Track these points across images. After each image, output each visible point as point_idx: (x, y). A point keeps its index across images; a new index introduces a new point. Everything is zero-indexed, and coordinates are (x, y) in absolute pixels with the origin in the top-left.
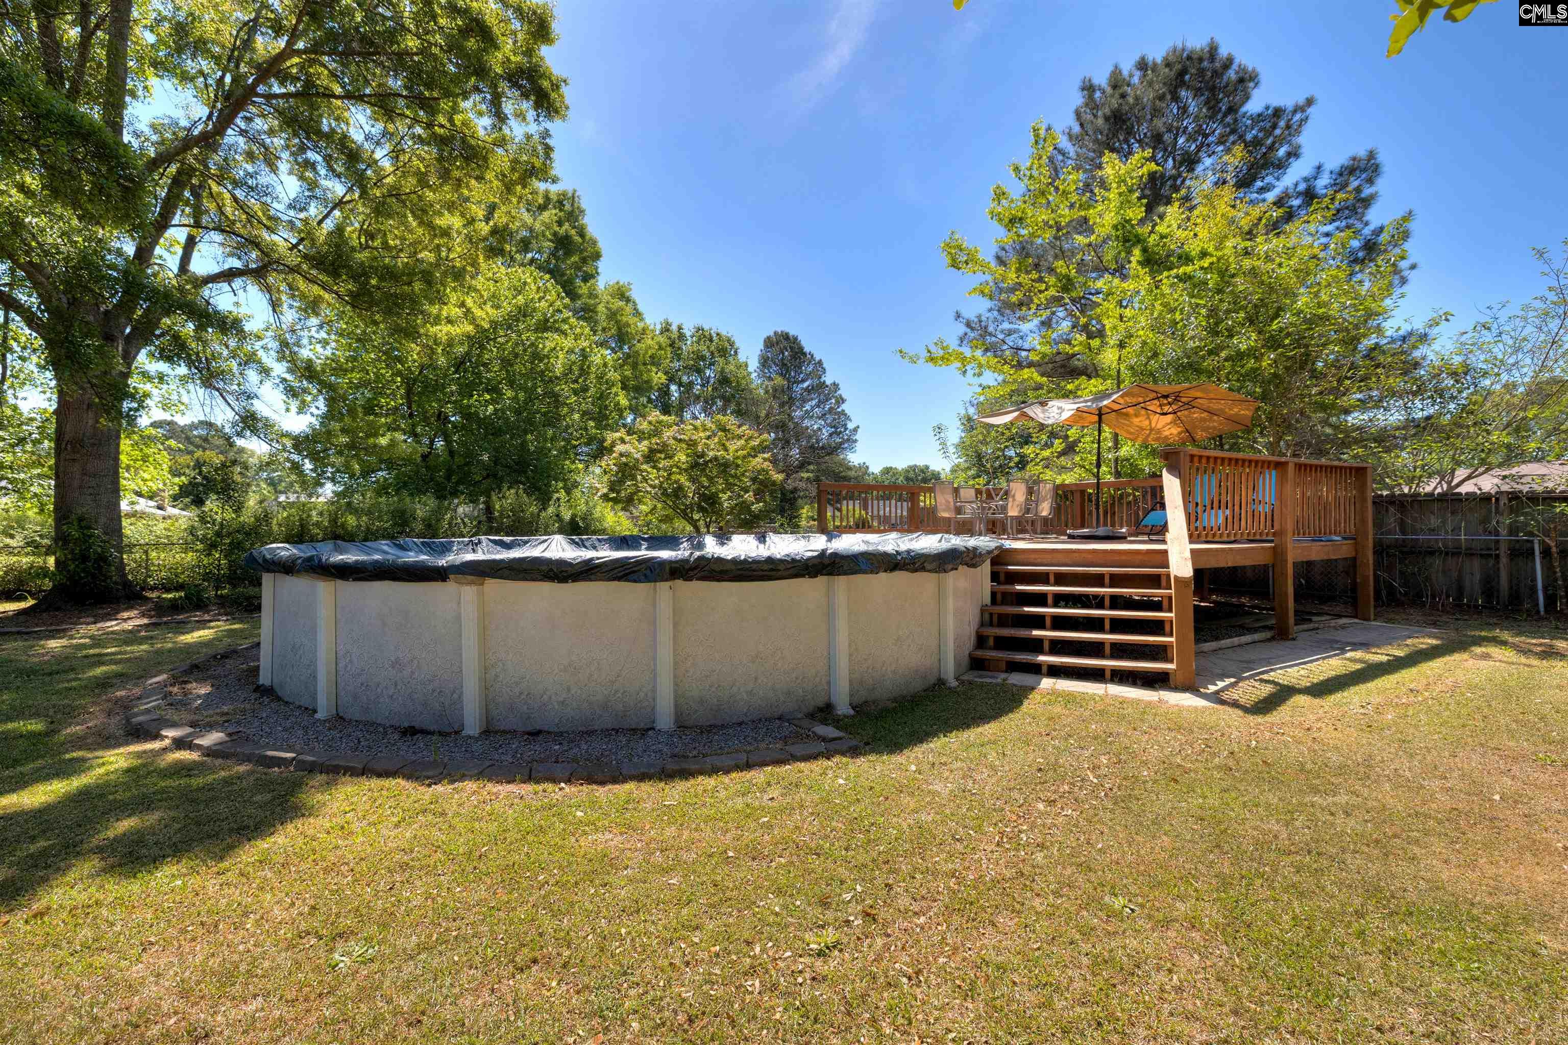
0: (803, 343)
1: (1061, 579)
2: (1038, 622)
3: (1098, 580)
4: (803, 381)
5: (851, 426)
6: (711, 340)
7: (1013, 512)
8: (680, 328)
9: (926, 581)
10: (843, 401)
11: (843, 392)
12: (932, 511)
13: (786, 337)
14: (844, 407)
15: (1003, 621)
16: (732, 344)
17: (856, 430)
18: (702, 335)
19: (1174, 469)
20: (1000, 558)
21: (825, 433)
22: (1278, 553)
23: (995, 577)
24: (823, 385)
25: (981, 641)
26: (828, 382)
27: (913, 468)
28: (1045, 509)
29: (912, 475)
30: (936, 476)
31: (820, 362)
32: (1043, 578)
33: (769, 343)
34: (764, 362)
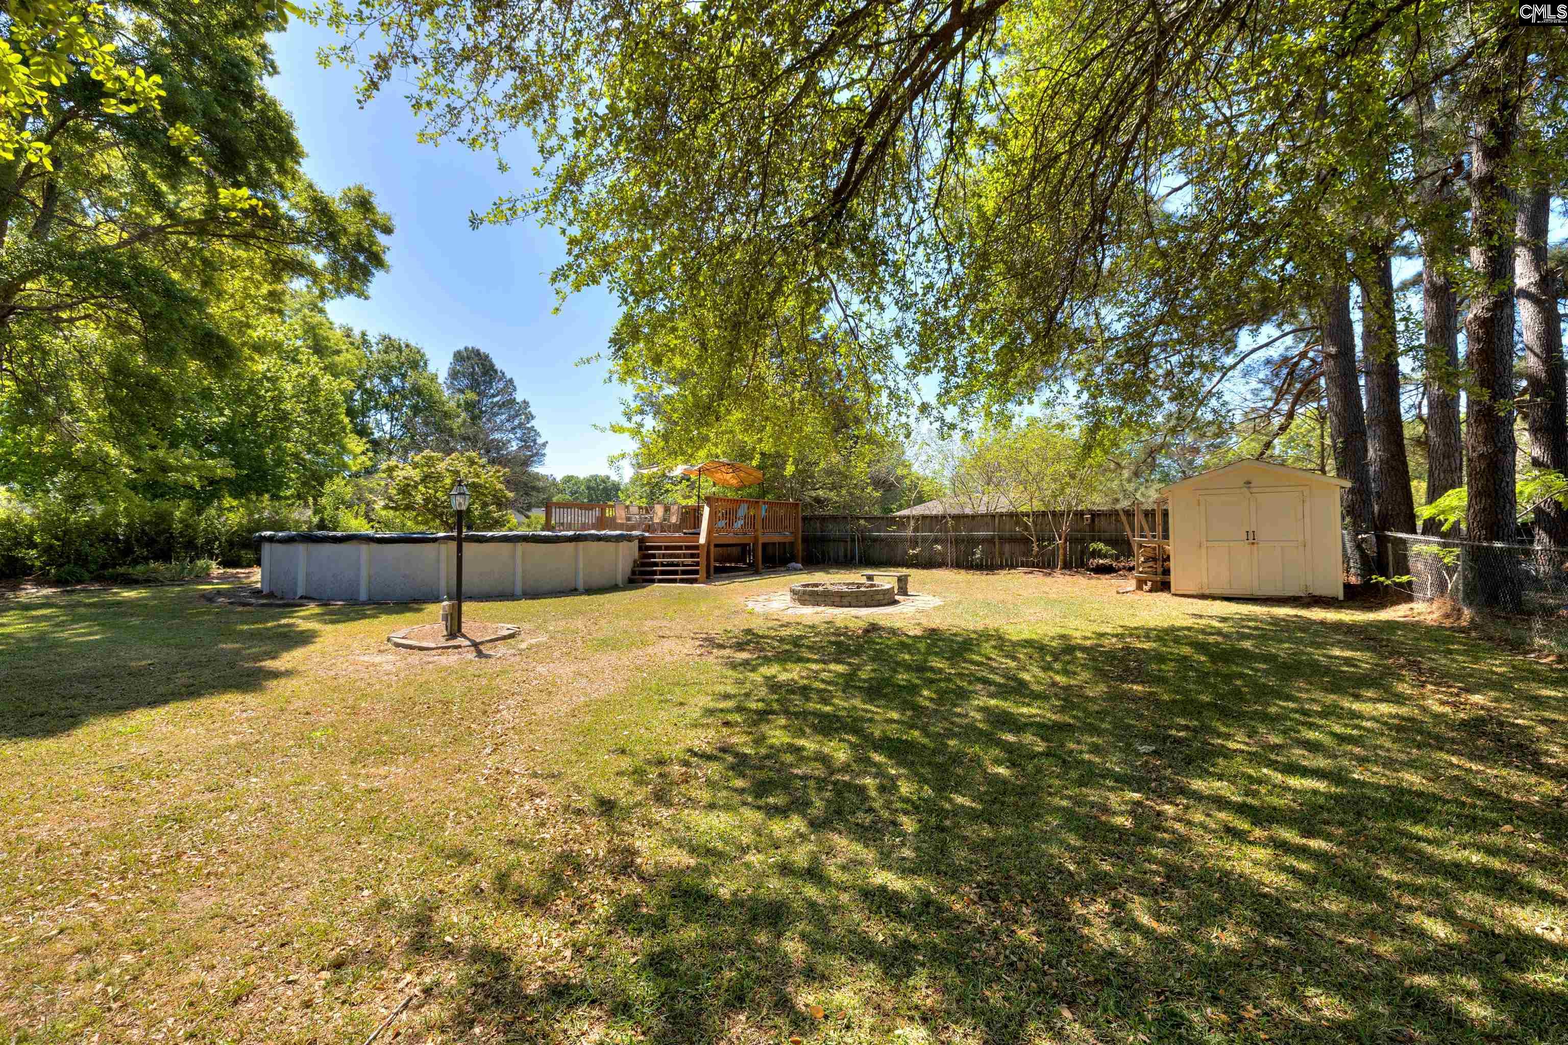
0: (495, 361)
1: (667, 548)
2: (656, 564)
3: (680, 548)
4: (493, 396)
5: (540, 441)
6: (400, 351)
7: (656, 520)
8: (364, 334)
9: (611, 545)
10: (533, 418)
11: (532, 409)
12: (614, 519)
13: (477, 353)
14: (533, 423)
15: (643, 565)
16: (423, 356)
17: (544, 445)
18: (389, 344)
19: (709, 505)
20: (642, 540)
21: (514, 446)
22: (756, 538)
23: (640, 549)
24: (513, 401)
25: (633, 573)
26: (519, 399)
27: (595, 478)
28: (674, 519)
29: (593, 484)
30: (616, 488)
31: (511, 381)
32: (659, 548)
33: (459, 357)
34: (454, 375)
